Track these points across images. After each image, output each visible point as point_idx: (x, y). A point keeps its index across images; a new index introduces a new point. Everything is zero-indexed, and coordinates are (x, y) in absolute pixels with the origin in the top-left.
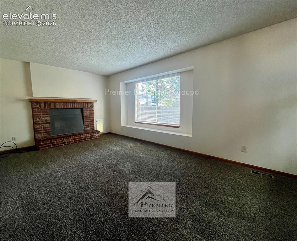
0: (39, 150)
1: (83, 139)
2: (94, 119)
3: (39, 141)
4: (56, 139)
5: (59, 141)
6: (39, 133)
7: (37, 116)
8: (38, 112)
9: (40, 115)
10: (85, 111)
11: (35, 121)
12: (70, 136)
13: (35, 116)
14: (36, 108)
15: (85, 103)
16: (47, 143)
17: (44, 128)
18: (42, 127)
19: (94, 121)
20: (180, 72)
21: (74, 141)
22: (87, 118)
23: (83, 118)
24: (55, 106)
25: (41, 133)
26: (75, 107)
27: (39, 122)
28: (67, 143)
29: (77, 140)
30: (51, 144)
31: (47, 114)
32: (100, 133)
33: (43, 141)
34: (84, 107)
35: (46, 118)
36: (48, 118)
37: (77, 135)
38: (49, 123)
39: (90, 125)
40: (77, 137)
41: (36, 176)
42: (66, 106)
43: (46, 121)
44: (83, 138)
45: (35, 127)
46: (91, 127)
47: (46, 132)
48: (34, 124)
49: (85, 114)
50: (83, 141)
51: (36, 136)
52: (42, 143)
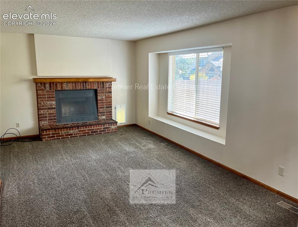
0: (42, 141)
1: (95, 132)
2: (111, 105)
3: (43, 130)
4: (61, 128)
5: (65, 132)
6: (43, 120)
7: (42, 99)
8: (43, 95)
9: (45, 98)
10: (100, 93)
11: (39, 105)
12: (78, 127)
13: (39, 99)
14: (40, 90)
15: (100, 82)
16: (51, 133)
17: (49, 114)
18: (47, 113)
19: (111, 107)
20: (223, 48)
21: (83, 133)
22: (102, 103)
23: (97, 103)
24: (62, 88)
25: (46, 120)
26: (86, 88)
27: (43, 106)
28: (74, 135)
29: (87, 133)
30: (56, 135)
31: (53, 97)
32: (118, 125)
33: (46, 130)
34: (98, 88)
35: (51, 102)
36: (54, 103)
37: (86, 126)
38: (54, 108)
39: (107, 112)
40: (86, 128)
41: (34, 168)
42: (76, 87)
43: (51, 106)
44: (94, 130)
45: (40, 113)
46: (107, 115)
47: (51, 119)
48: (39, 109)
49: (99, 98)
50: (95, 133)
51: (40, 123)
52: (45, 133)
